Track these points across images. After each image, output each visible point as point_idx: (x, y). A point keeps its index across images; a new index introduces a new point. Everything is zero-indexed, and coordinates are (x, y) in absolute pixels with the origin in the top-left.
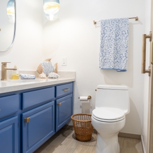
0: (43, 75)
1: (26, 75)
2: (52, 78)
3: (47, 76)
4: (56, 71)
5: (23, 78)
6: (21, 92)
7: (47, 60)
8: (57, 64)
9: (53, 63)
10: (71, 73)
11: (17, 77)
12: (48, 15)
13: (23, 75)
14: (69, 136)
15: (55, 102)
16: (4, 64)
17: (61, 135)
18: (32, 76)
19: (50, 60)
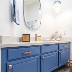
0: (54, 39)
1: (46, 39)
2: (58, 41)
3: (56, 40)
4: (61, 38)
5: (44, 41)
6: (41, 46)
7: (56, 32)
8: (61, 34)
9: (59, 33)
10: (69, 38)
11: (41, 40)
12: (56, 11)
13: (44, 39)
14: (67, 71)
15: (59, 52)
16: (36, 35)
17: (63, 70)
18: (48, 40)
19: (57, 32)
